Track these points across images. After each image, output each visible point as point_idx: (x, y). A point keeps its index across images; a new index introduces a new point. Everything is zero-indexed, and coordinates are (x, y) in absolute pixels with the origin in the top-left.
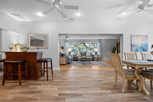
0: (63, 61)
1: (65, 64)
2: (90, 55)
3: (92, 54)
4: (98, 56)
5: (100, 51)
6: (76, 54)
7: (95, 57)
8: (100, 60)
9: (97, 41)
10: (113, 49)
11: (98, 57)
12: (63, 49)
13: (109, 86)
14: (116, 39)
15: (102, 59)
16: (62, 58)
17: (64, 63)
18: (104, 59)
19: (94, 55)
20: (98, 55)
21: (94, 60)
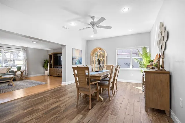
2: (6, 72)
3: (11, 70)
4: (22, 73)
5: (26, 65)
8: (26, 78)
9: (20, 49)
10: (45, 62)
11: (22, 75)
13: (73, 110)
14: (48, 50)
18: (32, 76)
20: (23, 71)
21: (15, 80)
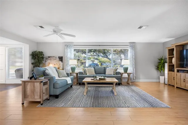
0: (33, 91)
1: (39, 100)
2: (113, 73)
3: (118, 71)
4: (129, 76)
5: (134, 66)
6: (85, 71)
7: (123, 77)
8: (133, 83)
9: (127, 46)
11: (129, 78)
12: (62, 61)
15: (136, 81)
16: (32, 84)
17: (36, 97)
18: (141, 80)
19: (122, 74)
20: (130, 73)
